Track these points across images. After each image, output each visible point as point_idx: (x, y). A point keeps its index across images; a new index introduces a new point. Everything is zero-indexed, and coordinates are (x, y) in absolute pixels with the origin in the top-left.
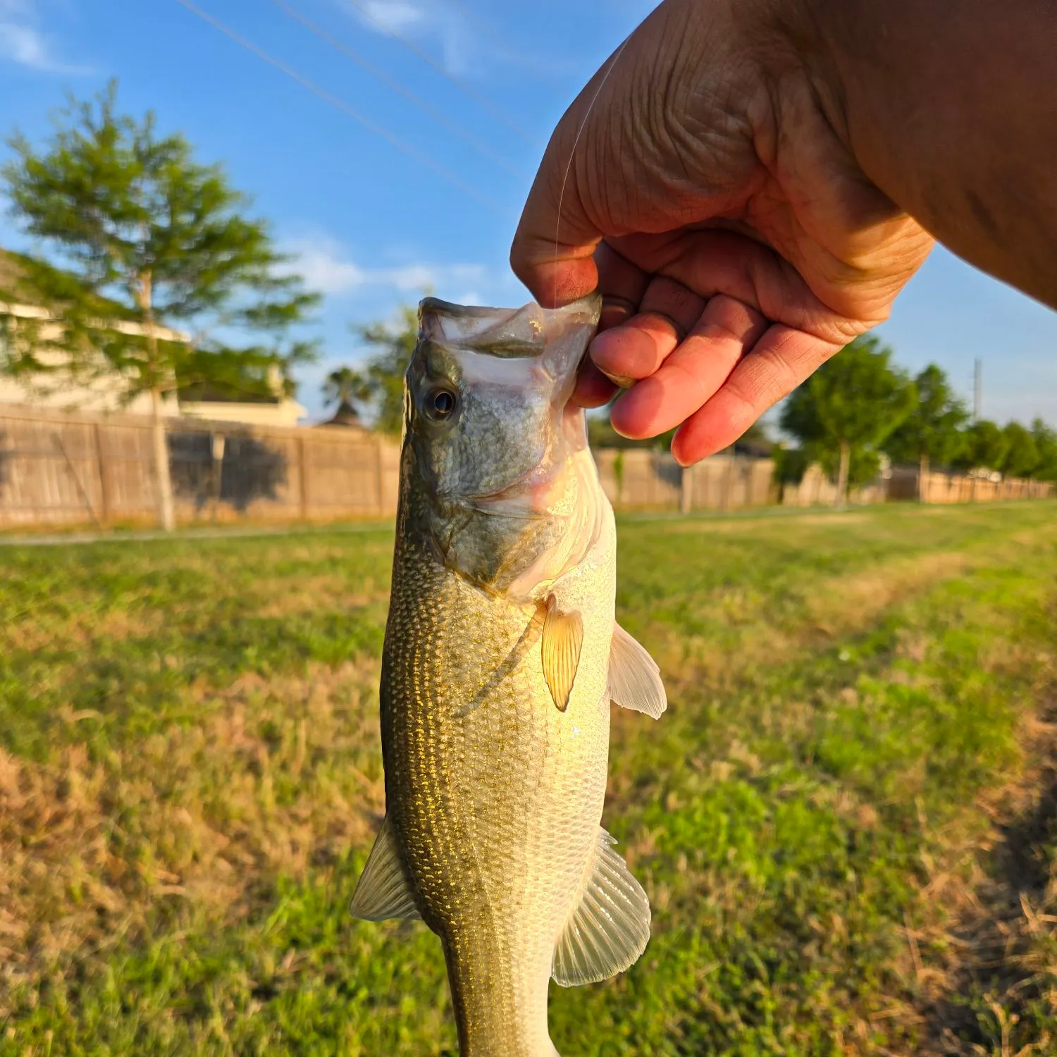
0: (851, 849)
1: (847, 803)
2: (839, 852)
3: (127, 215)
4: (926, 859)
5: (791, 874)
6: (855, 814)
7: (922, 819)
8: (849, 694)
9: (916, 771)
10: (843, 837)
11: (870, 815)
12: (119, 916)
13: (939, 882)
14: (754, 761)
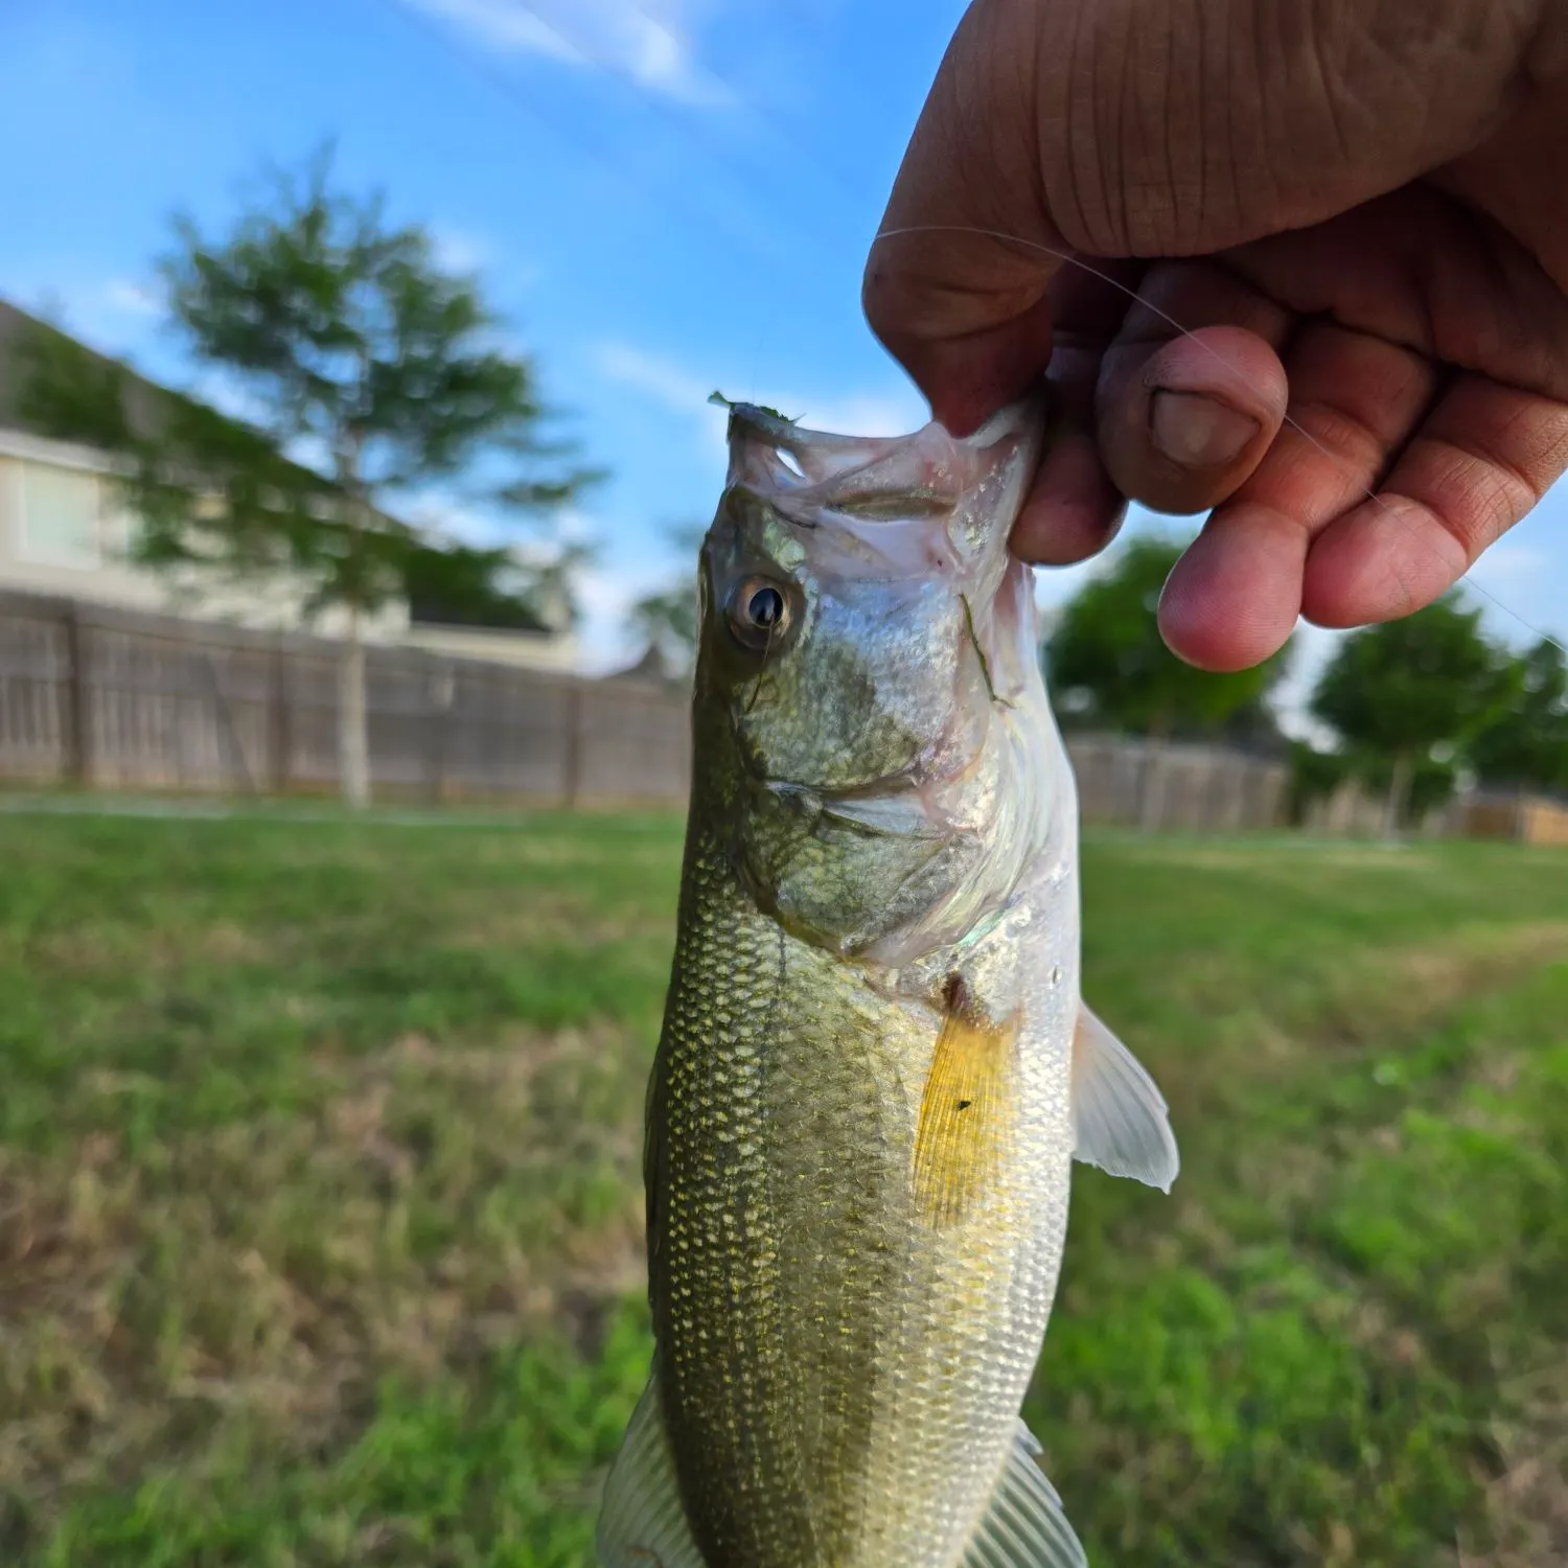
0: (1376, 1402)
1: (1372, 1322)
2: (1355, 1409)
3: (336, 337)
4: (1502, 1433)
5: (1266, 1442)
6: (1383, 1342)
7: (1497, 1359)
8: (1387, 1138)
9: (1490, 1279)
10: (1361, 1382)
11: (1410, 1346)
12: (109, 1428)
13: (1522, 1476)
14: (1218, 1239)
